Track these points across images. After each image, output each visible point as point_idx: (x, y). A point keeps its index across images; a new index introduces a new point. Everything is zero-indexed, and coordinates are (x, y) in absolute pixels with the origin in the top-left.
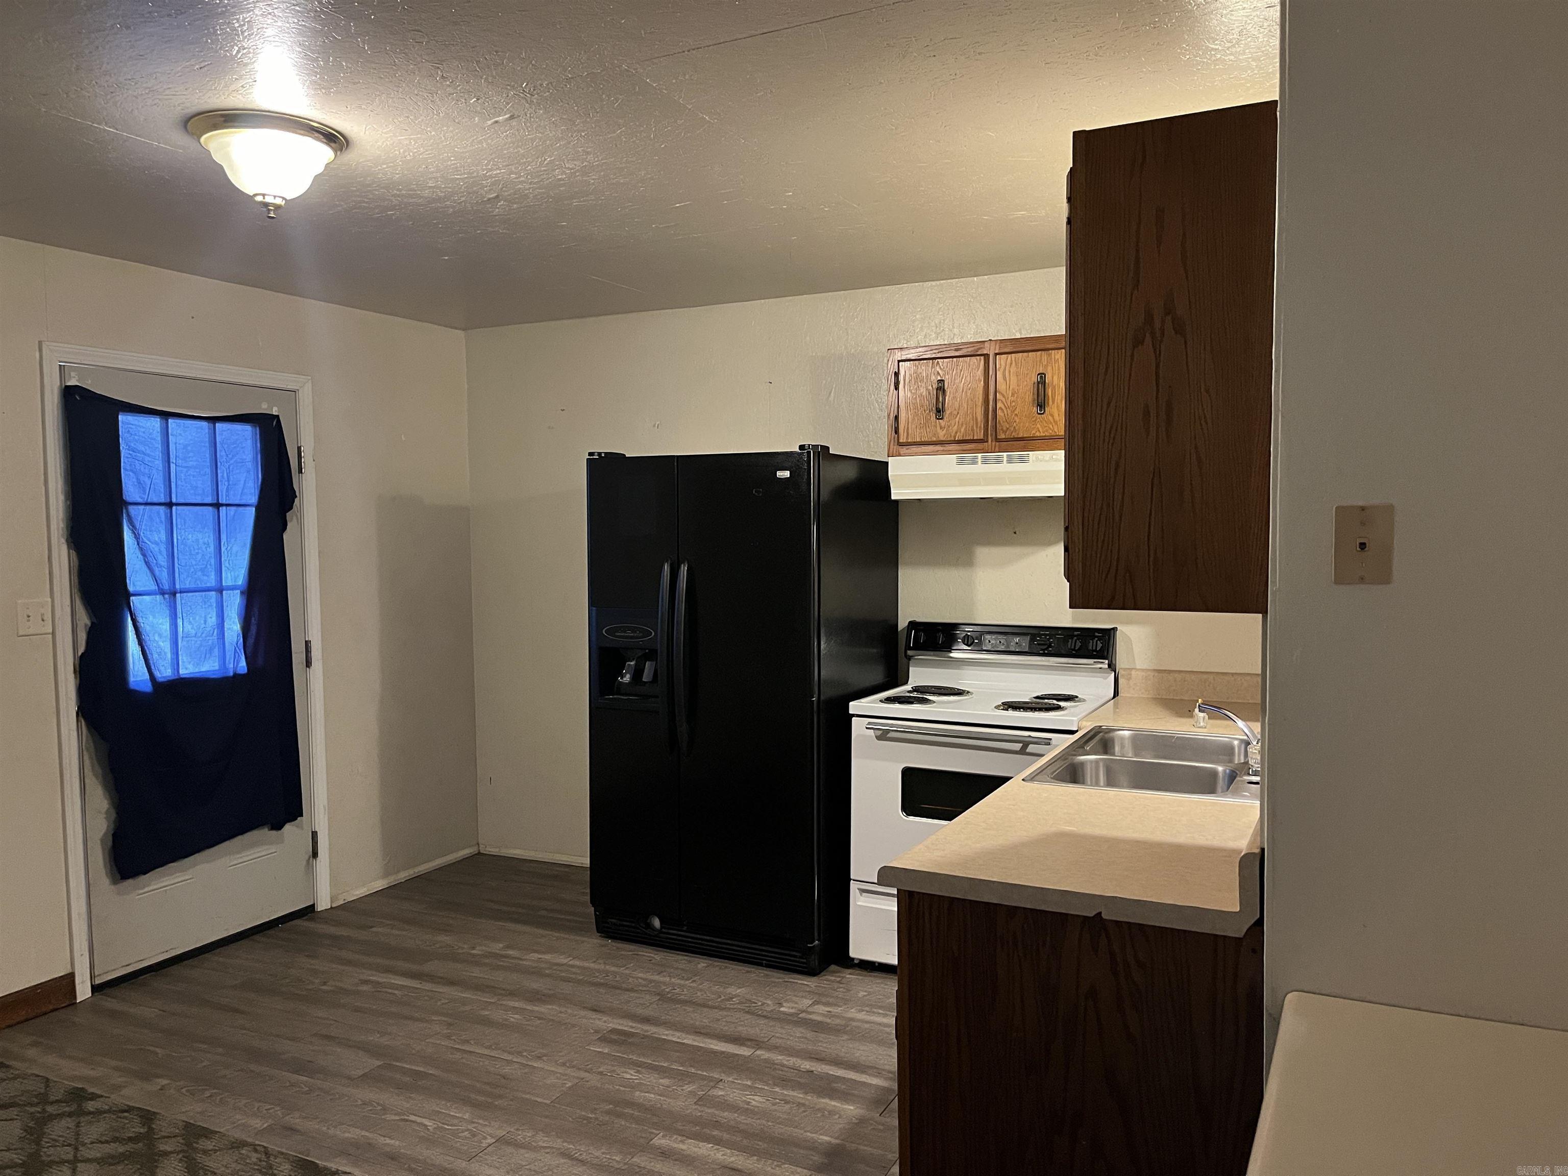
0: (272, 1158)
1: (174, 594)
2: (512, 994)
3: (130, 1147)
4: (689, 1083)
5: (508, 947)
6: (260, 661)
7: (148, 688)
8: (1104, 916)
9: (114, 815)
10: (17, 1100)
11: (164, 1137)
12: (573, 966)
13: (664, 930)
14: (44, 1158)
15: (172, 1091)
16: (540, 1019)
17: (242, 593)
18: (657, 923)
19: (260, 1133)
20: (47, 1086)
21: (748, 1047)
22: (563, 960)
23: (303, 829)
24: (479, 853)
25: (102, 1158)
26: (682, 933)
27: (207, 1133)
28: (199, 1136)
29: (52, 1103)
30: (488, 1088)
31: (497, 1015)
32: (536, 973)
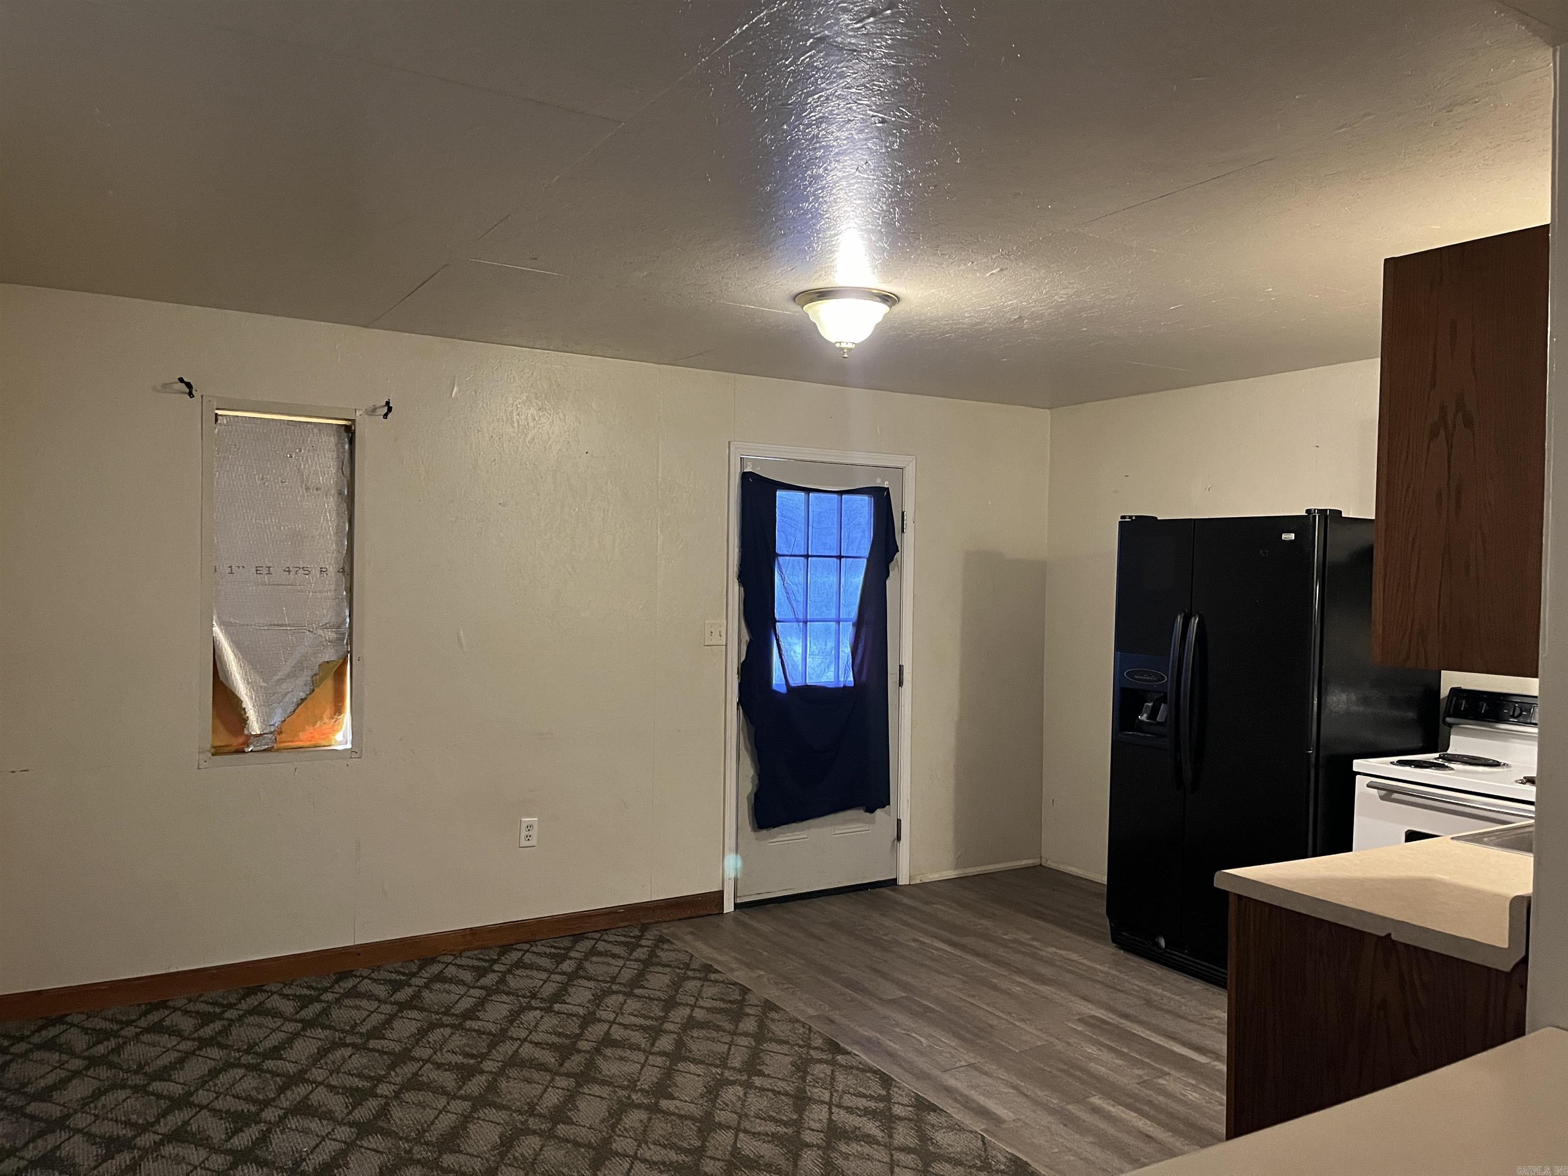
0: (812, 1034)
1: (805, 622)
2: (1020, 972)
3: (728, 1006)
4: (1140, 1068)
5: (1033, 939)
6: (864, 678)
7: (783, 690)
8: (1393, 937)
9: (757, 781)
10: (672, 963)
11: (750, 1005)
12: (1080, 963)
13: (1168, 950)
14: (678, 1000)
15: (765, 979)
16: (1035, 994)
17: (853, 625)
18: (1162, 943)
19: (811, 1017)
20: (691, 959)
21: (1207, 1057)
22: (1074, 956)
23: (890, 816)
24: (1041, 865)
25: (710, 1008)
26: (1183, 956)
27: (775, 1008)
28: (772, 1010)
29: (691, 970)
30: (976, 1030)
31: (1004, 985)
32: (1050, 962)
